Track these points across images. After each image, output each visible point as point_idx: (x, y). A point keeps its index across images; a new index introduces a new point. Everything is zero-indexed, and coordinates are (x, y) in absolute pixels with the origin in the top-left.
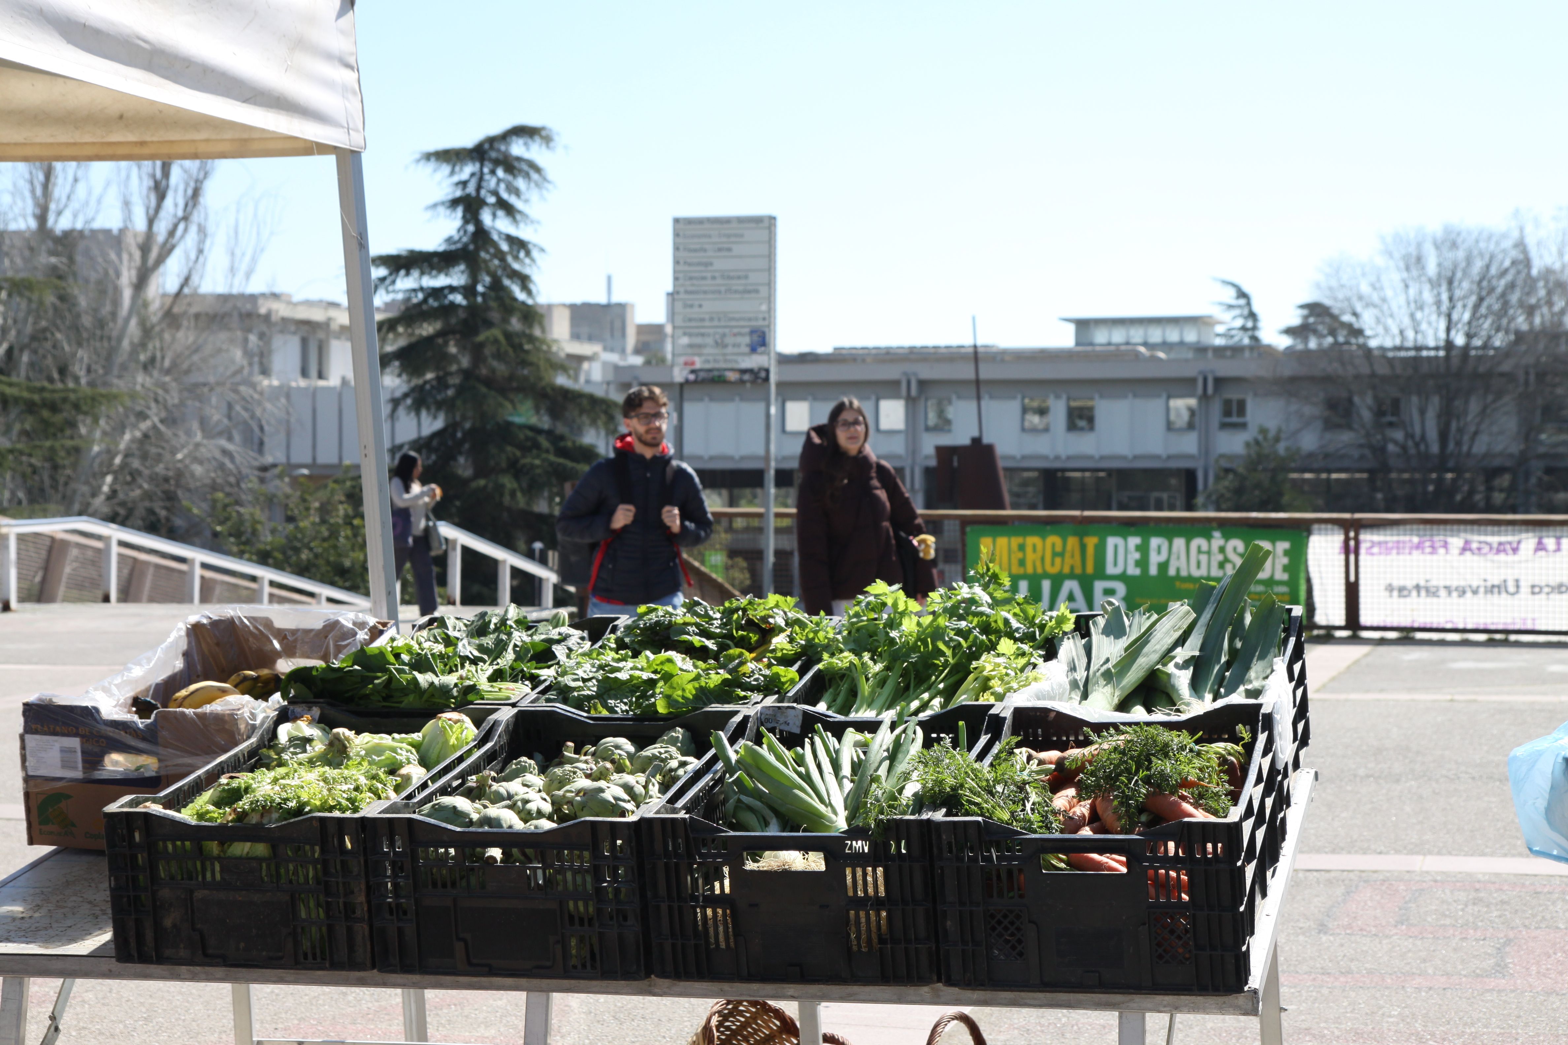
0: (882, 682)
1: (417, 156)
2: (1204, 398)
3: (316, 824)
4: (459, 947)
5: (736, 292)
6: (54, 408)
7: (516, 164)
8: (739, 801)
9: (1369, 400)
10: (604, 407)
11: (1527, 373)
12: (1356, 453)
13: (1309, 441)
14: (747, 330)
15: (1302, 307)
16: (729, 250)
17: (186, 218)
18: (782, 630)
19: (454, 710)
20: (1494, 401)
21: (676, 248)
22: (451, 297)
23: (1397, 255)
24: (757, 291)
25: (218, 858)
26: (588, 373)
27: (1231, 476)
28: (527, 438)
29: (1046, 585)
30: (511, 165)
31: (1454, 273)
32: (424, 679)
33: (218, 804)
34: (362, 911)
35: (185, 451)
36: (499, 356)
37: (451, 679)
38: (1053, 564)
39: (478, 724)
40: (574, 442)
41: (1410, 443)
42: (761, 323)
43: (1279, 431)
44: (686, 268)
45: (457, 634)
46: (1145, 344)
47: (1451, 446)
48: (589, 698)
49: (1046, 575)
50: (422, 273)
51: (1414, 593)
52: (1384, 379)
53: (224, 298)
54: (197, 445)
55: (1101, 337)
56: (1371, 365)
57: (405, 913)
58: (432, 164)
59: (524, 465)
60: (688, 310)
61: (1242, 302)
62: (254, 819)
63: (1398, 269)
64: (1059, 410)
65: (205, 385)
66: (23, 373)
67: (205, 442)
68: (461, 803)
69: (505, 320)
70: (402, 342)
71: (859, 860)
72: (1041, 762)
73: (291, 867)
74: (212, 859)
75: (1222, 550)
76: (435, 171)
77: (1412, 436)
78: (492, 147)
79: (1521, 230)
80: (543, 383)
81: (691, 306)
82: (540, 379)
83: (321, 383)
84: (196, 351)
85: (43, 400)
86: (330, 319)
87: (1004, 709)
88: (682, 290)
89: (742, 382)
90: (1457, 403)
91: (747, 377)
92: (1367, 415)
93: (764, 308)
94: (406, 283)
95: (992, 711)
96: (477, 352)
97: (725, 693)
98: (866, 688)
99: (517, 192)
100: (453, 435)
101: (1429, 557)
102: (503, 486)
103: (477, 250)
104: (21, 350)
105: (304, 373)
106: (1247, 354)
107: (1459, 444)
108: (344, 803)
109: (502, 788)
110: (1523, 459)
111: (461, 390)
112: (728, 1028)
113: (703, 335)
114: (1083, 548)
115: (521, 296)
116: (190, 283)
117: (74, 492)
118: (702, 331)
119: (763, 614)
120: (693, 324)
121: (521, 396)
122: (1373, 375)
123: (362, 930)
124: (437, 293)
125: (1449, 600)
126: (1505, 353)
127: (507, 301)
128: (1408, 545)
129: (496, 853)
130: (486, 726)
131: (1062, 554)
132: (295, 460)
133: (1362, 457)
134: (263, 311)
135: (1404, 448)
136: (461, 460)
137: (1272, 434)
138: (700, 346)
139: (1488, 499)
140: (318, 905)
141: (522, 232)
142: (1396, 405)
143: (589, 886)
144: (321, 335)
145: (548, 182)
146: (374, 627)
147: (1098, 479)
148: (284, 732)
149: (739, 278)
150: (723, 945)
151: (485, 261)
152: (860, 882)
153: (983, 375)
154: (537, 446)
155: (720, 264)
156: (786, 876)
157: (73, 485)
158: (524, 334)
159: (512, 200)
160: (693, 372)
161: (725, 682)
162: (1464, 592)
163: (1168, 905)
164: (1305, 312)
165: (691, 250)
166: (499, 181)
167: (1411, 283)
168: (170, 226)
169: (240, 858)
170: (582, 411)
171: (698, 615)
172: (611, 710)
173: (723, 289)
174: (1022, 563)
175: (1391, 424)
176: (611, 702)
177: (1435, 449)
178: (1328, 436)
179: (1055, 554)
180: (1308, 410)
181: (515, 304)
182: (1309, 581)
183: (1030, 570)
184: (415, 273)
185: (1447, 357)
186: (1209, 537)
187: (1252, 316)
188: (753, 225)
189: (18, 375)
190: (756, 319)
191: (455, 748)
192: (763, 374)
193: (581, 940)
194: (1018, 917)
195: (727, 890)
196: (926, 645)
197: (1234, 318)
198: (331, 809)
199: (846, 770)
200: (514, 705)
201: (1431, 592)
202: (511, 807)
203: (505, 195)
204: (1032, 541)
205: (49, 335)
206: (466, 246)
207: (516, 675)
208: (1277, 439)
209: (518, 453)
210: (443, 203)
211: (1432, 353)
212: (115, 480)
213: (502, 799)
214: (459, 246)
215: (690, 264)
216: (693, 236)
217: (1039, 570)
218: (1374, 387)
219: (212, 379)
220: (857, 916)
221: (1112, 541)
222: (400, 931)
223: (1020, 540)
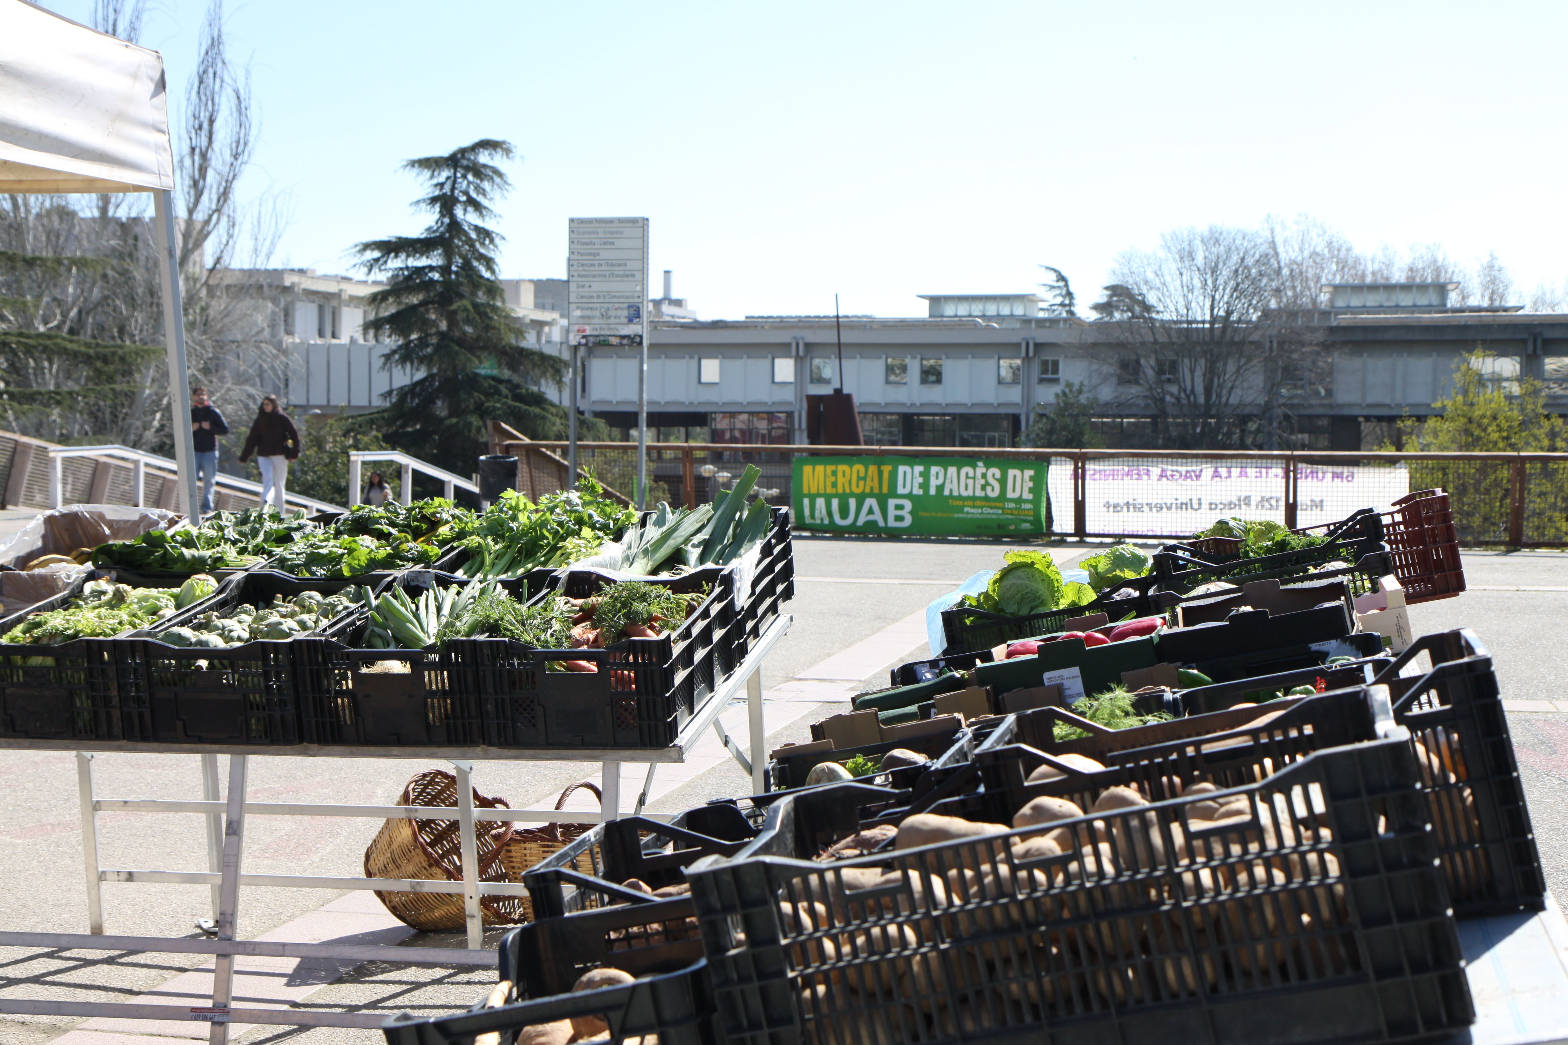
0: (499, 556)
1: (405, 163)
2: (1027, 358)
3: (84, 644)
4: (179, 724)
5: (617, 276)
6: (105, 360)
7: (483, 170)
8: (373, 631)
9: (1152, 362)
10: (551, 362)
11: (1271, 342)
12: (1142, 403)
13: (1106, 393)
14: (626, 305)
15: (1107, 288)
16: (612, 243)
17: (218, 210)
18: (447, 522)
19: (207, 573)
20: (1246, 364)
21: (572, 242)
22: (430, 275)
23: (1173, 249)
24: (634, 276)
25: (21, 667)
26: (549, 335)
27: (1044, 420)
28: (490, 387)
29: (852, 502)
30: (478, 171)
31: (1216, 266)
32: (187, 553)
33: (24, 633)
34: (116, 701)
35: (218, 395)
36: (468, 321)
37: (207, 553)
38: (858, 486)
39: (219, 581)
40: (527, 390)
41: (1183, 395)
42: (636, 300)
43: (1082, 384)
44: (579, 257)
45: (228, 524)
46: (983, 317)
47: (1214, 397)
48: (298, 566)
49: (852, 495)
50: (408, 256)
51: (1125, 509)
52: (1163, 345)
53: (251, 273)
54: (229, 390)
55: (949, 310)
56: (1154, 334)
57: (144, 702)
58: (416, 170)
59: (488, 407)
60: (581, 290)
61: (1061, 284)
62: (45, 641)
63: (1174, 260)
64: (914, 367)
65: (233, 342)
66: (89, 332)
67: (234, 387)
68: (186, 632)
69: (474, 294)
70: (393, 310)
71: (432, 666)
72: (573, 605)
73: (69, 673)
74: (18, 668)
75: (984, 476)
76: (418, 175)
77: (1185, 390)
78: (463, 157)
79: (1272, 231)
80: (503, 343)
81: (583, 286)
82: (501, 339)
83: (334, 341)
84: (227, 315)
85: (97, 353)
86: (341, 290)
87: (562, 572)
88: (576, 274)
89: (622, 345)
90: (1220, 365)
91: (625, 341)
92: (1150, 373)
93: (639, 288)
94: (396, 263)
95: (554, 574)
96: (451, 318)
97: (389, 562)
98: (488, 560)
99: (484, 194)
100: (431, 385)
101: (1136, 482)
102: (471, 424)
103: (452, 238)
104: (88, 314)
105: (321, 334)
106: (1062, 325)
107: (1219, 396)
108: (108, 631)
109: (219, 623)
110: (1267, 408)
111: (438, 348)
112: (429, 794)
113: (591, 309)
114: (880, 473)
115: (487, 275)
116: (222, 261)
117: (130, 426)
118: (591, 305)
119: (432, 510)
120: (585, 300)
121: (486, 354)
122: (1155, 342)
123: (116, 714)
124: (419, 271)
125: (1150, 514)
126: (1257, 326)
127: (476, 279)
128: (1121, 473)
129: (203, 663)
130: (223, 583)
131: (864, 479)
132: (312, 402)
133: (1147, 405)
134: (287, 283)
135: (1178, 399)
136: (439, 403)
137: (1076, 387)
138: (589, 317)
139: (1242, 439)
140: (88, 698)
141: (488, 224)
142: (1174, 367)
143: (262, 684)
144: (334, 303)
145: (508, 184)
146: (172, 519)
147: (945, 421)
148: (89, 587)
149: (620, 265)
150: (349, 722)
151: (458, 247)
152: (434, 681)
153: (843, 340)
154: (498, 392)
155: (604, 255)
156: (387, 677)
157: (129, 421)
158: (488, 304)
159: (480, 199)
160: (584, 337)
161: (389, 555)
162: (1162, 508)
163: (623, 693)
164: (1109, 293)
165: (582, 244)
166: (469, 183)
167: (1184, 271)
168: (206, 217)
169: (35, 667)
170: (535, 365)
171: (390, 512)
172: (313, 574)
173: (607, 273)
174: (834, 485)
175: (1169, 380)
176: (314, 568)
177: (1201, 400)
178: (1121, 389)
179: (859, 478)
180: (1105, 369)
181: (482, 281)
182: (1048, 500)
183: (840, 491)
184: (403, 256)
185: (1212, 329)
186: (974, 466)
187: (1069, 294)
188: (631, 225)
189: (86, 333)
190: (633, 297)
191: (199, 597)
192: (638, 340)
193: (258, 720)
194: (532, 702)
195: (350, 686)
196: (536, 532)
197: (1055, 296)
198: (99, 635)
199: (446, 610)
200: (246, 570)
201: (1138, 508)
202: (220, 635)
203: (474, 195)
204: (842, 468)
205: (110, 302)
206: (443, 234)
207: (258, 551)
208: (1080, 392)
209: (483, 398)
210: (424, 200)
211: (1200, 326)
212: (163, 415)
213: (218, 629)
214: (437, 234)
215: (582, 255)
216: (585, 233)
217: (848, 491)
218: (1156, 352)
219: (239, 337)
220: (433, 702)
221: (902, 469)
222: (141, 715)
223: (833, 467)
